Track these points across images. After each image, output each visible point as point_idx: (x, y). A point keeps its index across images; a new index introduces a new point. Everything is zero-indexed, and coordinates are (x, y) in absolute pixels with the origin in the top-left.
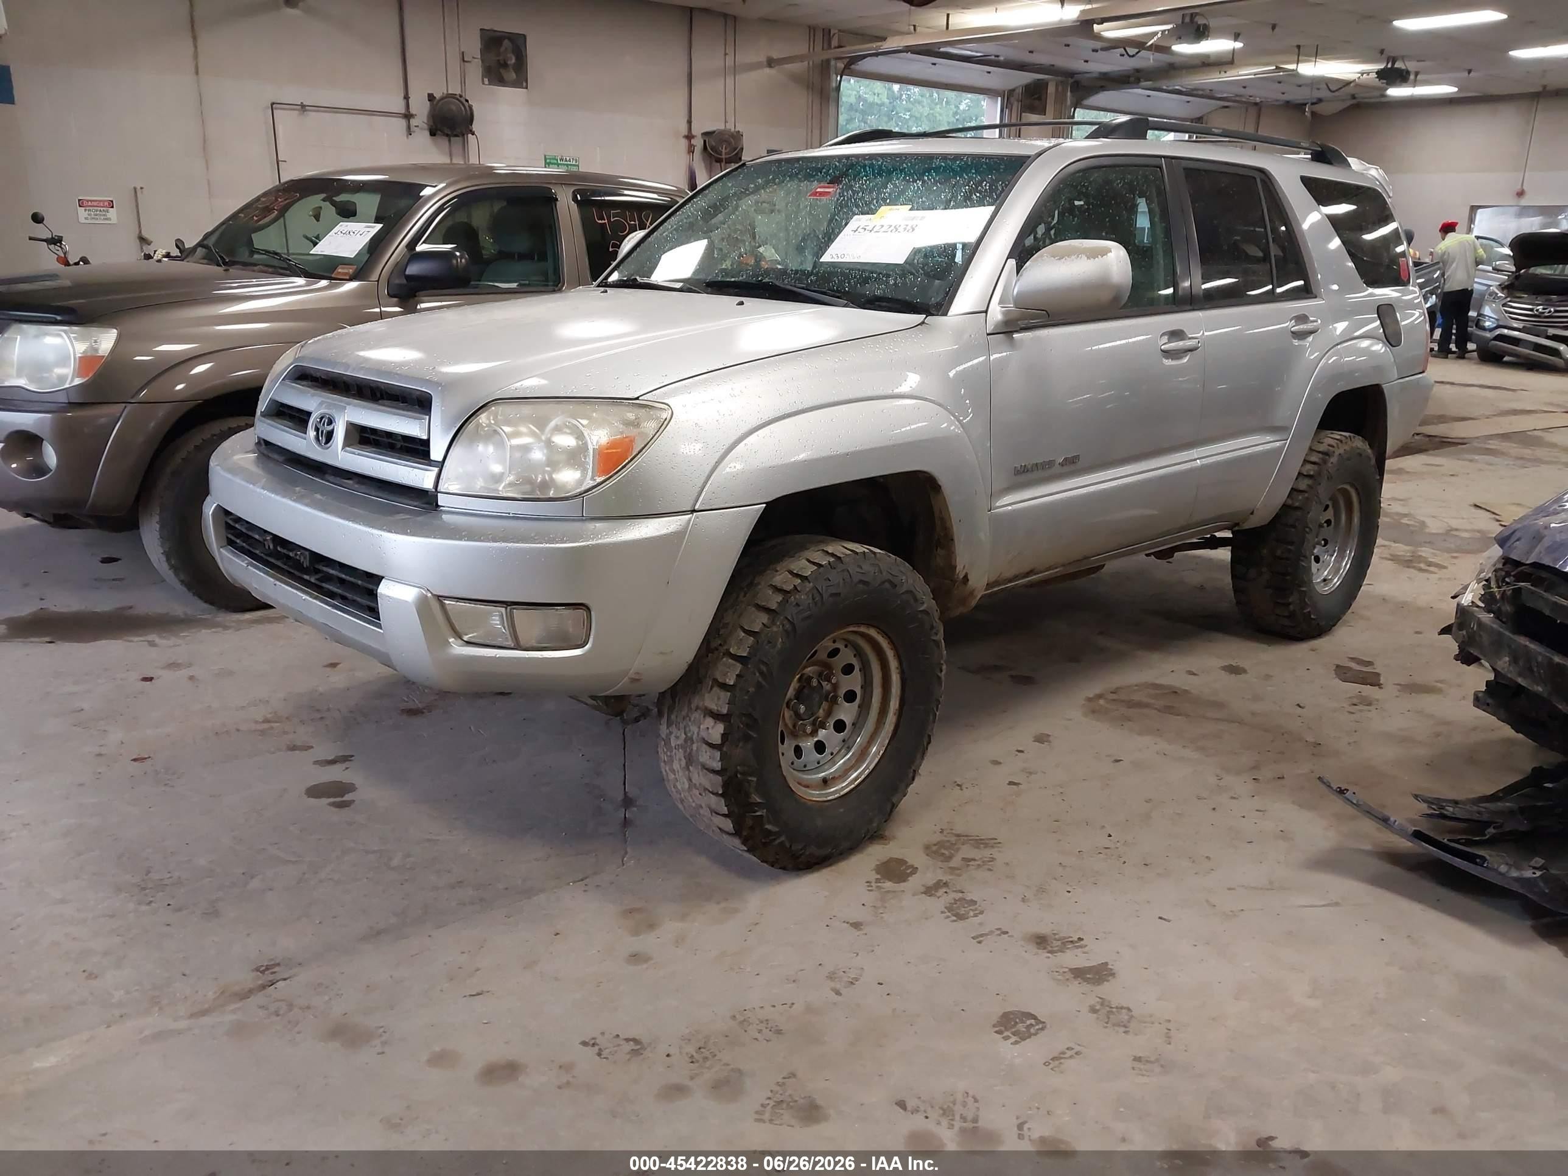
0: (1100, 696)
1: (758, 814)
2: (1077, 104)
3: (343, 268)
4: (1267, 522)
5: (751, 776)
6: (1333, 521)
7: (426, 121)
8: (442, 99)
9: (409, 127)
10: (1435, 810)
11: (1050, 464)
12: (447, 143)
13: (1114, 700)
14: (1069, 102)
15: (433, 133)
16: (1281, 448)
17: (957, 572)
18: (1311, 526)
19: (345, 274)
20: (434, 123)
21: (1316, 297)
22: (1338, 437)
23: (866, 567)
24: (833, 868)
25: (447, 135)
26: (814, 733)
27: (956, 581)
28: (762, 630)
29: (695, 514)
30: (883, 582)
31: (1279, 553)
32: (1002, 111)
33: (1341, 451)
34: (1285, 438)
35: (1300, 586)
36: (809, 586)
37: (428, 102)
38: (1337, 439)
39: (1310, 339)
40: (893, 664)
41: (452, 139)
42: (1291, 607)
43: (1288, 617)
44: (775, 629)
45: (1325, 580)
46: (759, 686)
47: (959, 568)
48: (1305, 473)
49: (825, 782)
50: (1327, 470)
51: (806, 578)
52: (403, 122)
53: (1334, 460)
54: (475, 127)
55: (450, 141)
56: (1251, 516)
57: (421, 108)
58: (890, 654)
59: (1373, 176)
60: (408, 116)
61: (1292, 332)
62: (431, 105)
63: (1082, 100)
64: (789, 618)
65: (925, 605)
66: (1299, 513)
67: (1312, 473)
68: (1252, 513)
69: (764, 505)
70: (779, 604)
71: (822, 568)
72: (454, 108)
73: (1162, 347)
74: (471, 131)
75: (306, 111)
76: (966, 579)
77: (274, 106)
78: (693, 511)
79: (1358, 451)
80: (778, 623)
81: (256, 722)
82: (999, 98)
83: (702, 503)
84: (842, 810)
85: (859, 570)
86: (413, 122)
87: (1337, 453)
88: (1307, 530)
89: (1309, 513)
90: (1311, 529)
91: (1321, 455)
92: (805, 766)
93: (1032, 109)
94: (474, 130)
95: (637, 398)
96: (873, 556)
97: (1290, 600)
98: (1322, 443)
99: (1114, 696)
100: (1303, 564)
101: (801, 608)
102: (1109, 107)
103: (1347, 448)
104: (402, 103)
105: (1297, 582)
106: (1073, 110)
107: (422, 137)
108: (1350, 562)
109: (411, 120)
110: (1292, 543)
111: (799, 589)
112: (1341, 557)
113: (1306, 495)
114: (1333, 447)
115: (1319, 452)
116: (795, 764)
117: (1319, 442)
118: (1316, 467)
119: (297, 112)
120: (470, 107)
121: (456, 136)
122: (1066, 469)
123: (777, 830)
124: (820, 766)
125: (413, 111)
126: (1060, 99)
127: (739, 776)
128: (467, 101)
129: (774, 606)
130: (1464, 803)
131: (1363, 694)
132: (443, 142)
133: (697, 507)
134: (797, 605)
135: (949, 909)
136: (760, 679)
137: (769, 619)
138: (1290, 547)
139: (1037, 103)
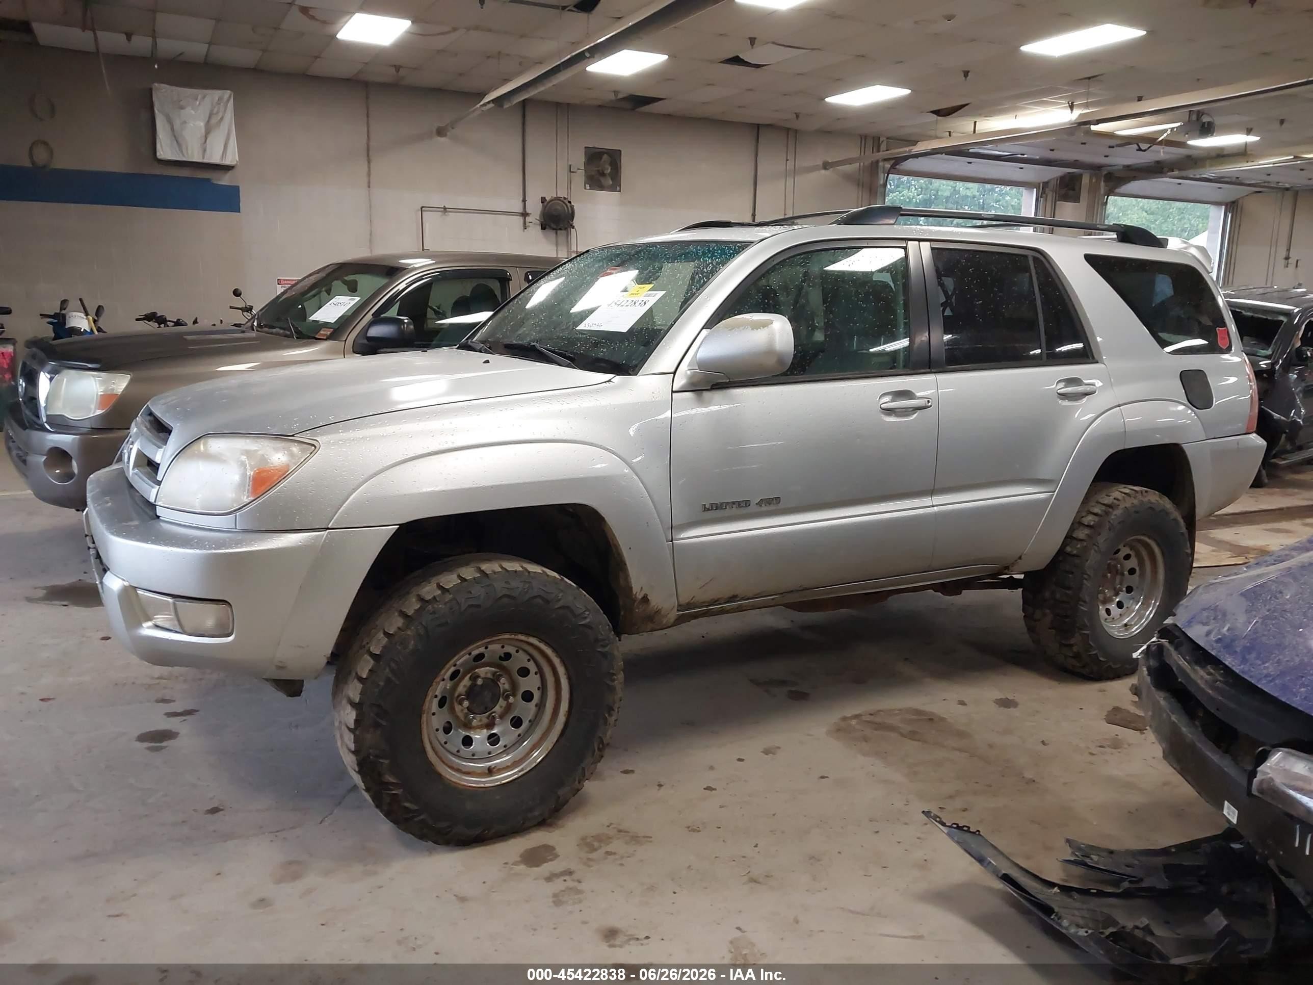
0: (856, 717)
1: (394, 792)
2: (1111, 192)
3: (324, 331)
4: (1043, 567)
5: (382, 758)
6: (1137, 569)
7: (538, 218)
8: (551, 201)
9: (525, 223)
10: (1079, 857)
11: (747, 503)
12: (555, 235)
13: (869, 722)
14: (1102, 191)
15: (543, 228)
16: (1046, 501)
17: (634, 593)
18: (1089, 573)
19: (325, 335)
20: (544, 219)
21: (1097, 362)
22: (1127, 491)
23: (514, 584)
24: (488, 848)
25: (554, 229)
26: (490, 726)
27: (635, 601)
28: (396, 632)
29: (328, 531)
30: (536, 597)
31: (1058, 596)
32: (1037, 200)
33: (1128, 505)
34: (1053, 490)
35: (1082, 629)
36: (449, 597)
37: (541, 204)
38: (1125, 493)
39: (1085, 400)
40: (561, 670)
41: (559, 232)
42: (1075, 649)
43: (1073, 657)
44: (409, 632)
45: (1126, 625)
46: (388, 681)
47: (636, 589)
48: (1086, 524)
49: (490, 771)
50: (1109, 522)
51: (447, 590)
52: (521, 219)
53: (1118, 512)
54: (575, 222)
55: (557, 233)
56: (1019, 560)
57: (535, 209)
58: (557, 661)
59: (1191, 254)
60: (524, 214)
61: (1058, 394)
62: (543, 206)
63: (1115, 188)
64: (424, 623)
65: (588, 620)
66: (1077, 561)
67: (1092, 523)
68: (1020, 558)
69: (398, 526)
70: (417, 611)
71: (466, 583)
72: (559, 208)
73: (882, 406)
74: (571, 225)
75: (446, 212)
76: (645, 599)
77: (423, 209)
78: (328, 529)
79: (1150, 505)
80: (412, 628)
81: (153, 678)
82: (1035, 190)
83: (335, 522)
84: (498, 797)
85: (507, 586)
86: (528, 219)
87: (1122, 506)
88: (1085, 576)
89: (1087, 561)
90: (1089, 576)
91: (1104, 508)
92: (473, 755)
93: (1066, 198)
94: (574, 225)
95: (293, 436)
96: (527, 574)
97: (1072, 643)
98: (1109, 496)
99: (869, 718)
100: (1082, 608)
101: (436, 616)
102: (1141, 194)
103: (1135, 502)
104: (521, 205)
105: (1078, 625)
106: (1106, 197)
107: (535, 231)
108: (1154, 612)
109: (527, 218)
110: (1069, 588)
111: (438, 599)
112: (1145, 605)
113: (1085, 544)
114: (1118, 500)
115: (1104, 504)
116: (461, 752)
117: (1107, 496)
118: (1096, 519)
119: (440, 213)
120: (572, 207)
121: (560, 229)
122: (764, 508)
123: (416, 808)
124: (489, 757)
125: (528, 211)
126: (1093, 189)
127: (371, 757)
128: (570, 202)
129: (410, 612)
130: (1119, 853)
131: (1119, 737)
132: (552, 234)
133: (330, 526)
134: (434, 613)
135: (555, 895)
136: (390, 675)
137: (404, 623)
138: (1068, 592)
139: (1071, 192)
